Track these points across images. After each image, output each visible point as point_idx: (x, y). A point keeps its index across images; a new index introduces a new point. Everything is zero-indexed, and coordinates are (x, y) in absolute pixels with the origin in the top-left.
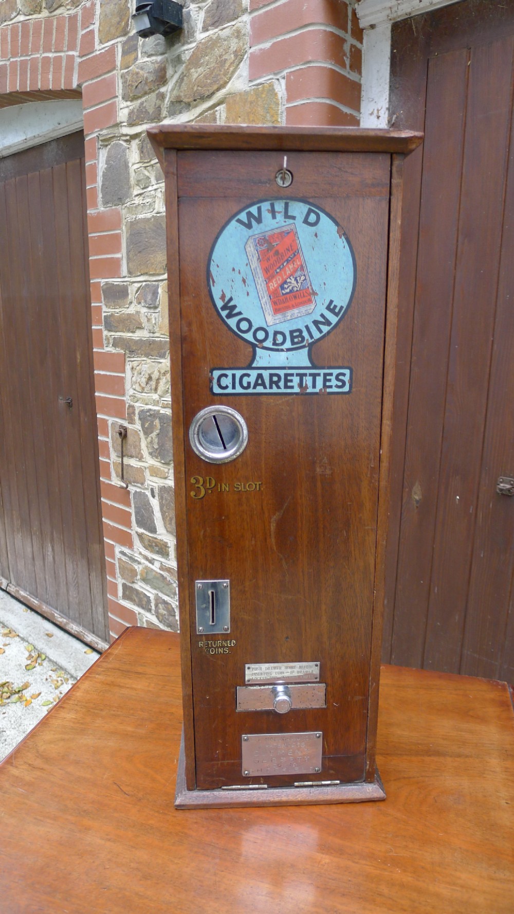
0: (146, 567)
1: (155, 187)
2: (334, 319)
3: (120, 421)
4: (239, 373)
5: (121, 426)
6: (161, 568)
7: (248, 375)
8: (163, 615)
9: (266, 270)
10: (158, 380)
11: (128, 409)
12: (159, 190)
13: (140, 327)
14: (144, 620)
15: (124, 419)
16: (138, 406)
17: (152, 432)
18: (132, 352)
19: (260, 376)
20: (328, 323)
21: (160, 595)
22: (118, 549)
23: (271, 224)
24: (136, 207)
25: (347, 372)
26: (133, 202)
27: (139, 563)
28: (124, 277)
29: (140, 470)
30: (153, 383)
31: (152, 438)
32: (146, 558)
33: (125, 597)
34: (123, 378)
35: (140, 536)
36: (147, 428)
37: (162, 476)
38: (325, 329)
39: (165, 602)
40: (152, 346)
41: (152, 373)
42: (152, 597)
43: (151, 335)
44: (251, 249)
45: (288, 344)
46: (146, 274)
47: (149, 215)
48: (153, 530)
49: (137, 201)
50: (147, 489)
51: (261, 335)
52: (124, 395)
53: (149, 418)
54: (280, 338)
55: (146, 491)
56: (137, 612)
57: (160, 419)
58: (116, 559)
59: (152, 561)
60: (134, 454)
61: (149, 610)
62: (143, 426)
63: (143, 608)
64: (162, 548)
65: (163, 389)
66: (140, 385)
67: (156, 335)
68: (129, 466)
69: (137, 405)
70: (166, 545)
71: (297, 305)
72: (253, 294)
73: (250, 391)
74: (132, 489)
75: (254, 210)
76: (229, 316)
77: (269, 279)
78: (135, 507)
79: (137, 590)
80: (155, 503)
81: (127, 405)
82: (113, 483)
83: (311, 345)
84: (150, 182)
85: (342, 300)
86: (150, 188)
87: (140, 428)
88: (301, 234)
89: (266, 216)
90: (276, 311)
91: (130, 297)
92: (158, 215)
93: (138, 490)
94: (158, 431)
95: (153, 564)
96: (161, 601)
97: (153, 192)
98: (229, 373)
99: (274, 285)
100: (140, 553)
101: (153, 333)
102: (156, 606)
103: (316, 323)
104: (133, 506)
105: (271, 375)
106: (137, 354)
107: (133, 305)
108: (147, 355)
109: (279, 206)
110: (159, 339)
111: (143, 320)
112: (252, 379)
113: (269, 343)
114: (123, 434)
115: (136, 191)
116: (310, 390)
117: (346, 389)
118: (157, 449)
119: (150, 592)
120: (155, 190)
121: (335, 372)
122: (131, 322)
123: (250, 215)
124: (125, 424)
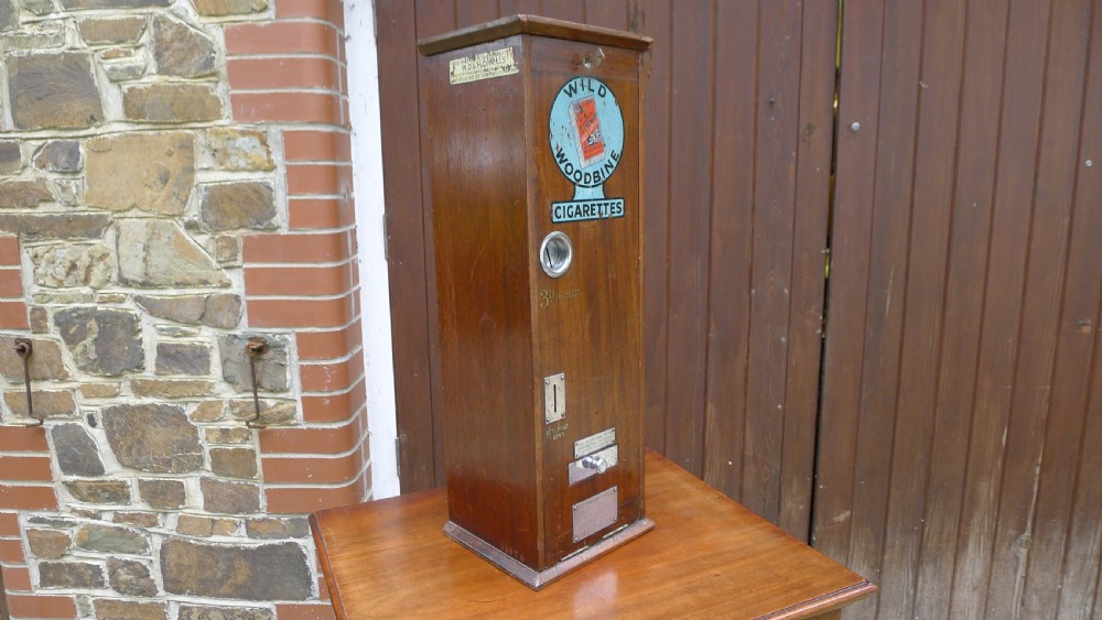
0: (88, 527)
1: (63, 15)
2: (614, 163)
3: (15, 333)
4: (567, 205)
5: (18, 340)
6: (118, 518)
7: (571, 207)
8: (126, 583)
9: (580, 128)
10: (89, 269)
11: (32, 313)
12: (71, 20)
13: (47, 199)
14: (90, 601)
15: (26, 329)
16: (51, 308)
17: (84, 338)
18: (32, 234)
19: (578, 207)
20: (612, 166)
21: (118, 556)
22: (24, 519)
23: (582, 94)
24: (29, 38)
25: (622, 201)
26: (19, 31)
27: (73, 524)
28: (8, 132)
29: (66, 395)
30: (81, 274)
31: (85, 346)
32: (86, 514)
33: (45, 582)
34: (18, 272)
35: (72, 487)
36: (73, 335)
37: (107, 394)
38: (611, 170)
39: (128, 563)
40: (73, 224)
41: (78, 259)
42: (103, 565)
43: (71, 209)
44: (572, 112)
45: (592, 183)
46: (54, 128)
47: (55, 51)
48: (99, 470)
49: (28, 30)
50: (78, 418)
51: (578, 176)
52: (21, 294)
53: (76, 321)
54: (588, 177)
55: (79, 423)
56: (74, 596)
57: (97, 319)
58: (23, 533)
59: (96, 516)
60: (49, 374)
61: (101, 585)
62: (64, 334)
63: (85, 585)
64: (116, 492)
65: (100, 278)
66: (54, 278)
67: (78, 208)
68: (41, 392)
69: (50, 305)
70: (123, 485)
71: (596, 154)
72: (573, 145)
73: (573, 219)
74: (49, 425)
75: (572, 83)
76: (561, 162)
77: (582, 133)
78: (57, 449)
79: (70, 566)
80: (98, 435)
81: (29, 309)
82: (6, 425)
83: (604, 183)
84: (53, 7)
85: (618, 151)
86: (53, 16)
87: (59, 336)
88: (597, 103)
89: (579, 88)
90: (586, 158)
91: (23, 159)
92: (73, 52)
93: (60, 423)
94: (95, 336)
95: (100, 519)
96: (121, 564)
97: (59, 22)
98: (561, 205)
99: (584, 139)
100: (74, 511)
101: (74, 206)
102: (113, 573)
103: (606, 166)
104: (52, 447)
105: (585, 206)
106: (43, 236)
107: (29, 171)
108: (64, 236)
109: (586, 83)
110: (86, 214)
111: (54, 191)
112: (574, 210)
113: (582, 183)
114: (25, 350)
115: (24, 17)
116: (604, 216)
117: (622, 213)
118: (94, 361)
119: (99, 559)
120: (64, 19)
121: (616, 201)
122: (28, 193)
123: (570, 86)
124: (28, 335)
